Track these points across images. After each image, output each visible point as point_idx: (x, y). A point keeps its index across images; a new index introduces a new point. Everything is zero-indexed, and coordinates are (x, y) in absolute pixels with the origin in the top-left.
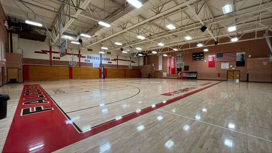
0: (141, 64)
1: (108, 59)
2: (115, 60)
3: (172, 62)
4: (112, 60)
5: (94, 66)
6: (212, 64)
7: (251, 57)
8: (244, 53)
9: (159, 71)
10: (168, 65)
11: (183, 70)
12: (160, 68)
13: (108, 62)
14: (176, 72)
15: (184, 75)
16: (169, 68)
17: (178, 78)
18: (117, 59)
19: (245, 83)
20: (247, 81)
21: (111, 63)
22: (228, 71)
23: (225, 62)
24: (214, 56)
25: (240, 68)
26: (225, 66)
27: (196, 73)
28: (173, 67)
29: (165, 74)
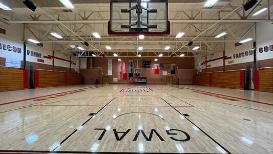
0: (84, 66)
1: (38, 55)
2: (49, 57)
3: (124, 68)
4: (44, 57)
5: (8, 65)
6: (157, 71)
7: (179, 68)
8: (175, 65)
9: (109, 76)
10: (120, 70)
11: (134, 75)
12: (110, 73)
13: (38, 60)
14: (128, 77)
15: (136, 80)
16: (121, 73)
17: (131, 84)
18: (54, 57)
19: (177, 86)
20: (178, 84)
21: (43, 61)
22: (167, 77)
23: (165, 70)
24: (158, 65)
25: (173, 75)
26: (165, 73)
27: (145, 78)
28: (124, 72)
29: (116, 80)
